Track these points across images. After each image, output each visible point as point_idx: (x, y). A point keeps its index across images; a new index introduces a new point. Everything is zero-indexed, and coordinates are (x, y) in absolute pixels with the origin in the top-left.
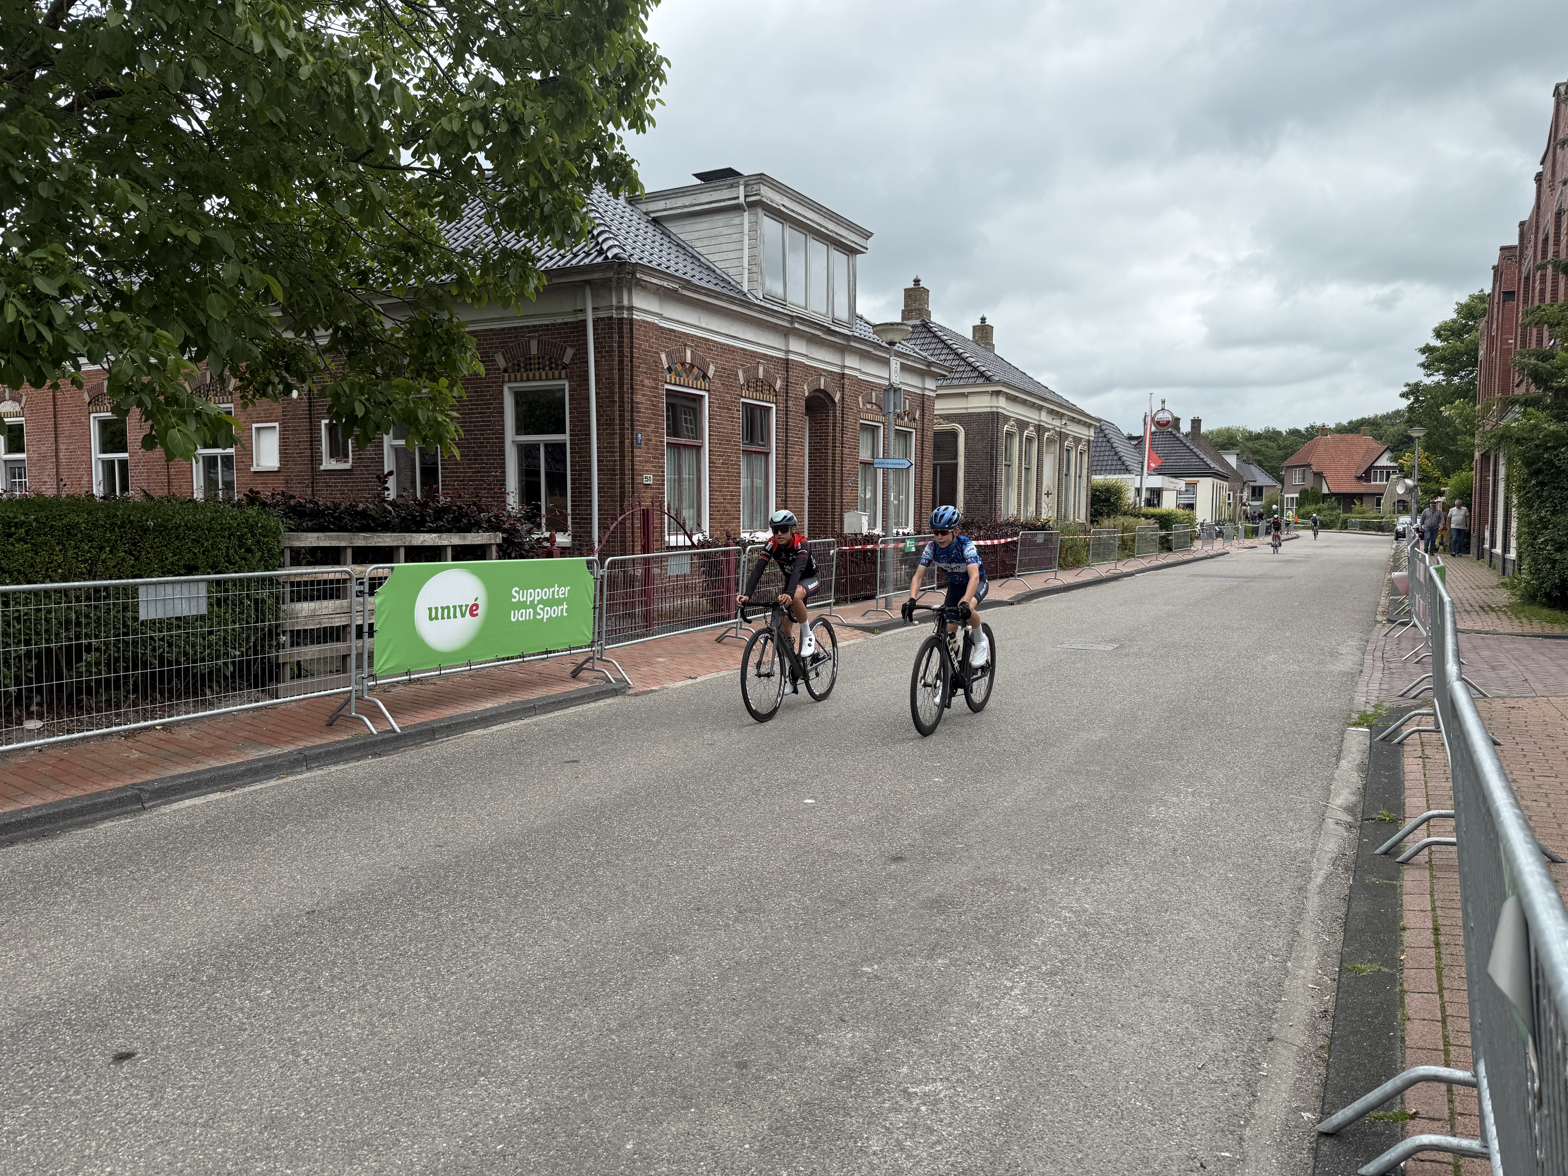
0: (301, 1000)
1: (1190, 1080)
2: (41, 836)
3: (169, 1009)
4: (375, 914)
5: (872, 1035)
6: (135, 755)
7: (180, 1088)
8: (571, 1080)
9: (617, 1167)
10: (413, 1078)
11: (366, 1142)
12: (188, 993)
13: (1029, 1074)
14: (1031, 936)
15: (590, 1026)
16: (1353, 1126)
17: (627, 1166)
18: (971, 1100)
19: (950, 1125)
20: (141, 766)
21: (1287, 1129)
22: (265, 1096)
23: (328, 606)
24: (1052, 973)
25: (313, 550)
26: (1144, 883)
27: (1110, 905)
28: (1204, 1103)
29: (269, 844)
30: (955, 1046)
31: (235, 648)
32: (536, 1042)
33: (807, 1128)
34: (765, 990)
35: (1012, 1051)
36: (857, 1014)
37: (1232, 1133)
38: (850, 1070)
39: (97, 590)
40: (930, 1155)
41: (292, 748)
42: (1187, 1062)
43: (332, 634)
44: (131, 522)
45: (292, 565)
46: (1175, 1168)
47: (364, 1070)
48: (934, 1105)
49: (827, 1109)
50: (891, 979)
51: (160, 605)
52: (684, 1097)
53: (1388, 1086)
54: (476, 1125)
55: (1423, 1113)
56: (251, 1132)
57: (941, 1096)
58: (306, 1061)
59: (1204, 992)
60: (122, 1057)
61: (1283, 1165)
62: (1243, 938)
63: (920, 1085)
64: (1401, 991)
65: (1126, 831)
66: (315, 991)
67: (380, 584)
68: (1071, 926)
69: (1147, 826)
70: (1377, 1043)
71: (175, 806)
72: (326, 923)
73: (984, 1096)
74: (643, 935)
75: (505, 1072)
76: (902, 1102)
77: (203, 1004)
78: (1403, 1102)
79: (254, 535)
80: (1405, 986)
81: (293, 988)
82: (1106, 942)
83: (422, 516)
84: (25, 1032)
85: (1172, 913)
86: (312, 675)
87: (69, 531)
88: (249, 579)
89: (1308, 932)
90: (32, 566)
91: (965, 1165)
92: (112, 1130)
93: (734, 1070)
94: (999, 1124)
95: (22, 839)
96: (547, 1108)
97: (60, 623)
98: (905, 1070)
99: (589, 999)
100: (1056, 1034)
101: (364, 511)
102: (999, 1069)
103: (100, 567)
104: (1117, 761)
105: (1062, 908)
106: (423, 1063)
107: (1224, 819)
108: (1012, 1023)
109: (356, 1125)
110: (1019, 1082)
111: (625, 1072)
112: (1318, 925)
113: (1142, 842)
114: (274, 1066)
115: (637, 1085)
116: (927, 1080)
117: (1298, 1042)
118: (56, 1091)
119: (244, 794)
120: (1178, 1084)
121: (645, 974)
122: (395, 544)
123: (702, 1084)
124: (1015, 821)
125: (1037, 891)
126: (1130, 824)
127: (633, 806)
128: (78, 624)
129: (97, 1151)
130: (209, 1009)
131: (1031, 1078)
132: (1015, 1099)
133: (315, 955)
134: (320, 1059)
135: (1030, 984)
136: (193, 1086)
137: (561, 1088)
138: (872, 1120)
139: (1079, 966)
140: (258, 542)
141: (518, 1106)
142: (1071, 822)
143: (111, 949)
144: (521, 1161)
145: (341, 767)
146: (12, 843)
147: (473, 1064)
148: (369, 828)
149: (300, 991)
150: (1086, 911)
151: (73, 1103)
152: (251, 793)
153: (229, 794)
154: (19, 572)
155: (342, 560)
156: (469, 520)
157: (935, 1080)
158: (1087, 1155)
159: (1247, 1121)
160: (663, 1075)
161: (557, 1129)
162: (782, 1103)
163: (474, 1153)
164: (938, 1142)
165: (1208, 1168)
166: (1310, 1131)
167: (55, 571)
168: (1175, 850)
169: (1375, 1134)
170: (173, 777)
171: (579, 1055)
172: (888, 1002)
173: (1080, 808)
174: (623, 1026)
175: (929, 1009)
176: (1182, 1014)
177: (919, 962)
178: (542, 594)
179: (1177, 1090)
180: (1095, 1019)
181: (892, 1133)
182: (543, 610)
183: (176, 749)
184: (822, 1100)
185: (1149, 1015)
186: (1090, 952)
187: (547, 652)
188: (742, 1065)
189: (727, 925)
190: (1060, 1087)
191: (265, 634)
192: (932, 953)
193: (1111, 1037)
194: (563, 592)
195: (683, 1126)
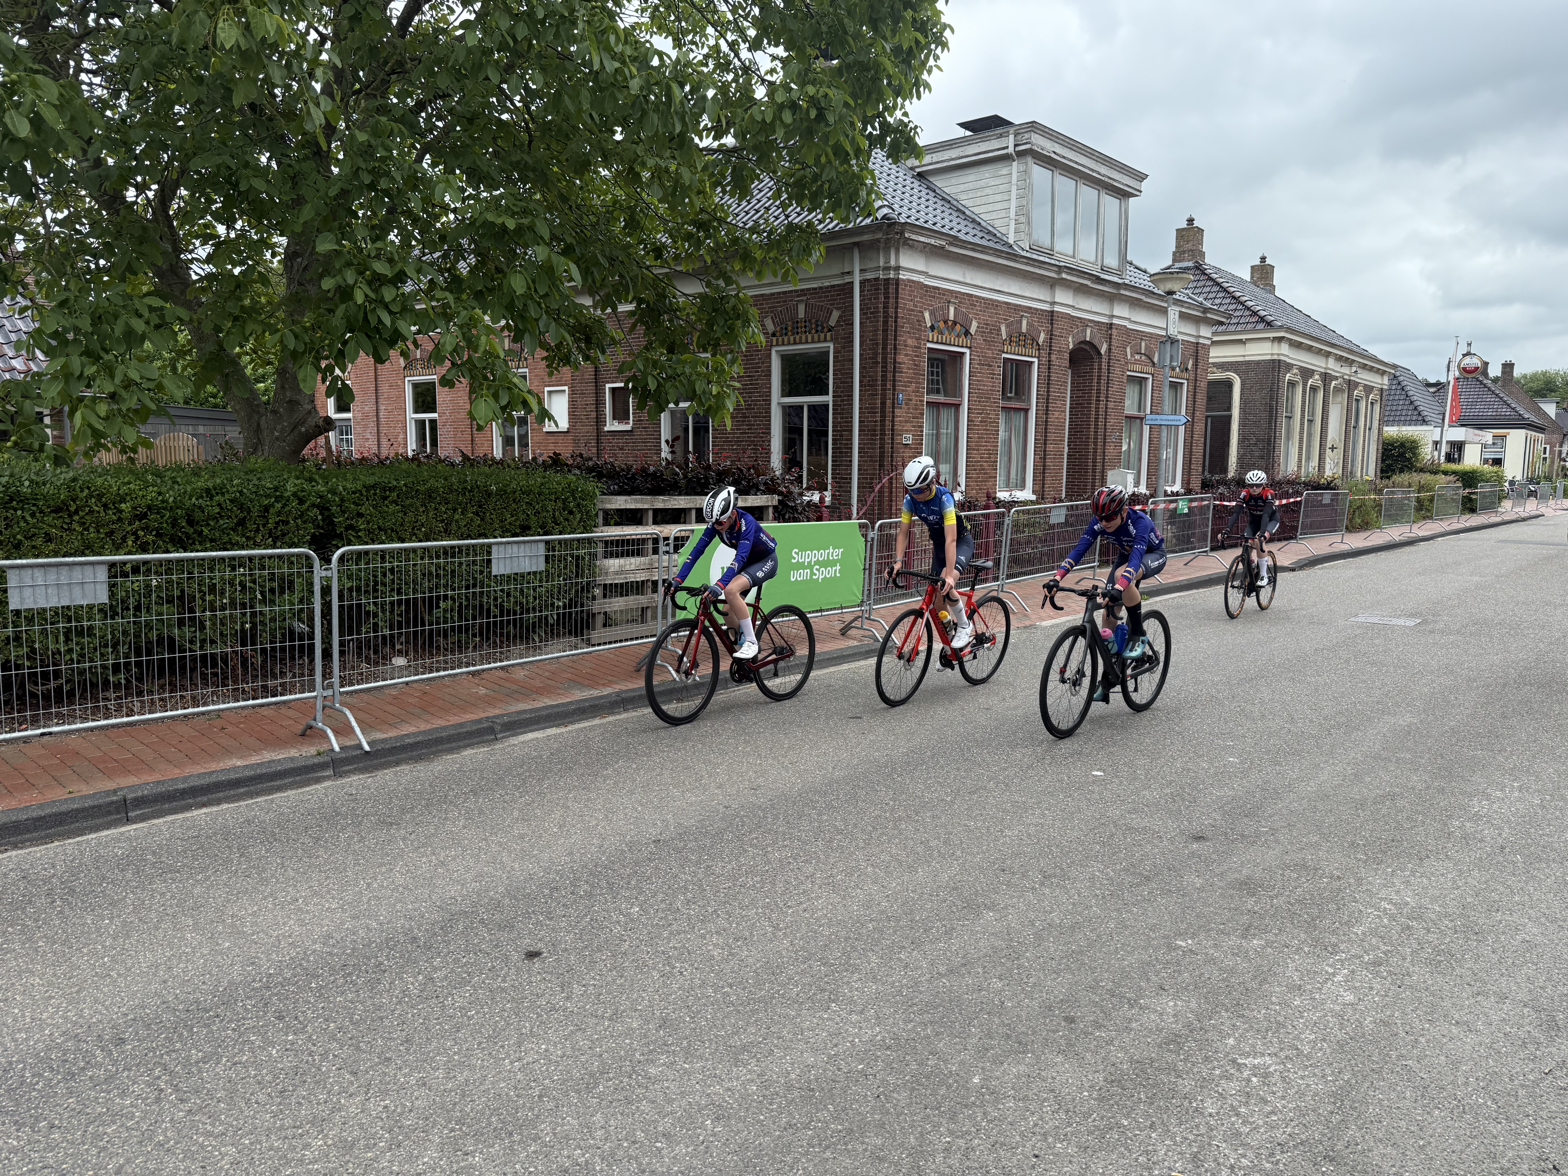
0: (665, 919)
1: (1536, 1083)
2: (419, 759)
5: (1193, 1005)
6: (483, 691)
7: (584, 986)
8: (913, 1015)
9: (968, 1098)
11: (744, 1048)
12: (572, 905)
13: (1360, 1059)
14: (1349, 924)
15: (921, 968)
17: (977, 1098)
18: (1302, 1078)
19: (1283, 1098)
20: (489, 701)
23: (632, 562)
24: (1377, 963)
25: (620, 512)
26: (1469, 879)
27: (1434, 899)
28: (1554, 1108)
29: (608, 777)
30: (1278, 1023)
31: (559, 599)
32: (874, 978)
33: (1141, 1084)
34: (1081, 952)
35: (1340, 1035)
36: (1176, 984)
38: (1176, 1035)
39: (453, 547)
40: (1266, 1123)
41: (607, 691)
42: (1531, 1066)
43: (637, 589)
44: (478, 487)
45: (604, 525)
46: (1526, 1167)
48: (1265, 1078)
49: (1159, 1069)
50: (1206, 954)
51: (508, 561)
52: (1020, 1043)
54: (836, 1046)
56: (649, 1029)
57: (1271, 1069)
58: (681, 973)
59: (1546, 998)
60: (532, 955)
63: (1248, 1057)
65: (1445, 825)
66: (675, 912)
67: (683, 545)
68: (1392, 918)
69: (1469, 820)
71: (522, 738)
72: (671, 851)
73: (1315, 1075)
74: (956, 889)
75: (851, 1001)
76: (1232, 1071)
77: (586, 915)
79: (575, 499)
81: (656, 907)
82: (1431, 937)
83: (706, 478)
84: (451, 926)
86: (616, 625)
87: (430, 495)
88: (573, 540)
90: (402, 525)
91: (1303, 1137)
92: (539, 1015)
93: (1063, 1024)
94: (1334, 1103)
95: (406, 761)
96: (896, 1038)
97: (424, 575)
98: (1231, 1041)
99: (916, 944)
100: (1386, 1024)
101: (655, 473)
102: (1328, 1051)
103: (454, 527)
104: (1430, 749)
105: (1381, 899)
106: (779, 984)
107: (1557, 818)
109: (733, 1033)
110: (1351, 1065)
111: (960, 1014)
113: (1465, 837)
114: (656, 974)
115: (974, 1026)
116: (1256, 1053)
118: (487, 978)
119: (575, 730)
120: (1522, 1086)
121: (963, 926)
122: (688, 506)
123: (1034, 1033)
124: (1321, 807)
125: (1352, 881)
126: (1450, 817)
127: (922, 765)
128: (438, 576)
129: (531, 1031)
130: (592, 919)
131: (1363, 1064)
132: (1348, 1081)
134: (692, 973)
135: (1353, 972)
136: (594, 985)
137: (905, 1021)
138: (1204, 1084)
139: (1404, 959)
140: (578, 505)
141: (869, 1032)
142: (1384, 811)
143: (501, 862)
144: (883, 1080)
146: (398, 764)
147: (823, 990)
148: (689, 767)
149: (663, 911)
150: (1407, 904)
151: (503, 990)
152: (580, 730)
153: (563, 730)
154: (392, 530)
155: (644, 521)
156: (748, 482)
157: (1263, 1055)
158: (1430, 1143)
160: (996, 1020)
161: (908, 1058)
162: (1113, 1059)
163: (839, 1069)
164: (1273, 1112)
165: (1562, 1171)
167: (420, 530)
168: (1503, 848)
170: (518, 713)
171: (916, 994)
172: (1207, 976)
173: (1393, 797)
174: (951, 971)
175: (1249, 986)
176: (1523, 1017)
177: (1234, 941)
178: (818, 556)
179: (1522, 1092)
180: (1426, 1013)
181: (1225, 1098)
182: (818, 570)
183: (515, 687)
184: (1152, 1061)
185: (1486, 1015)
186: (1415, 946)
187: (821, 611)
188: (1071, 1020)
189: (1033, 888)
190: (1394, 1075)
191: (582, 588)
192: (1246, 932)
193: (1446, 1032)
194: (836, 553)
195: (1022, 1068)
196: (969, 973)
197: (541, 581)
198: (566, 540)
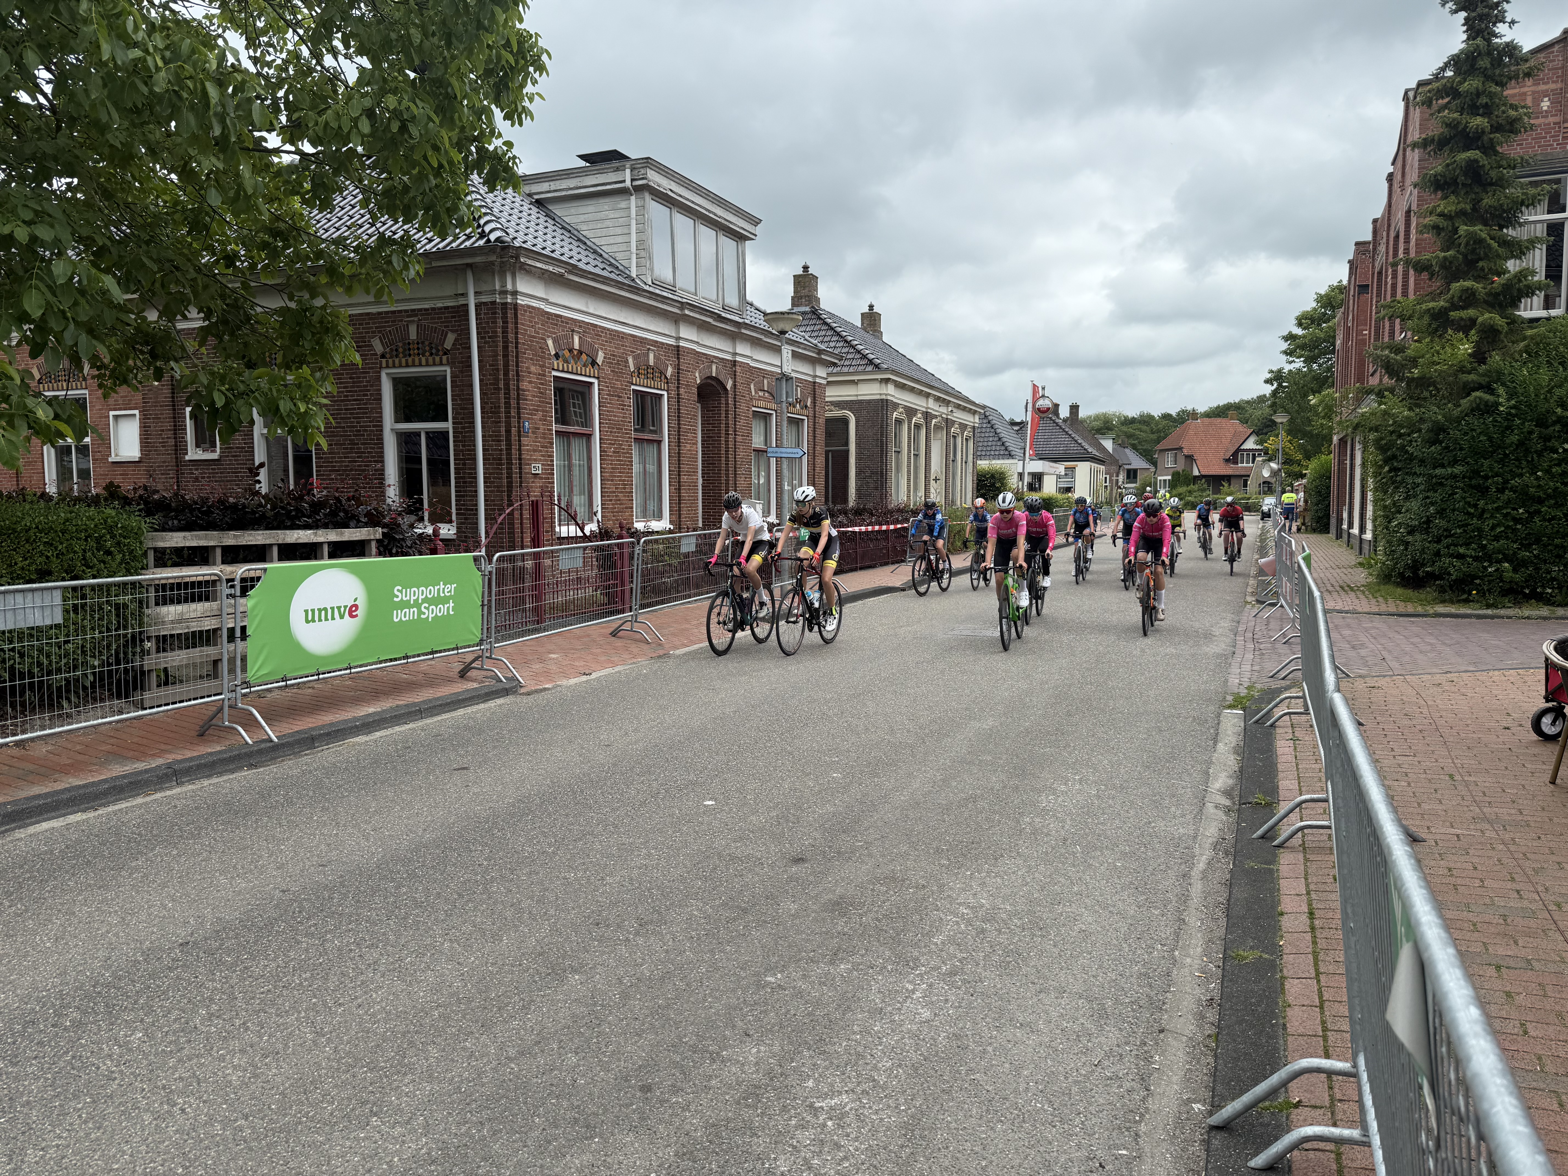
0: (175, 1042)
1: (1087, 1077)
3: (28, 1059)
4: (255, 943)
5: (776, 1048)
7: (43, 1149)
8: (469, 1115)
10: (300, 1123)
12: (49, 1041)
13: (933, 1080)
14: (929, 935)
15: (488, 1055)
16: (1242, 1119)
18: (876, 1112)
19: (856, 1139)
21: (1179, 1123)
22: (138, 1152)
23: (197, 609)
24: (952, 973)
25: (179, 551)
27: (1005, 899)
28: (1101, 1101)
29: (137, 869)
30: (858, 1054)
31: (94, 657)
32: (430, 1076)
33: (714, 1152)
34: (668, 1006)
35: (915, 1057)
36: (762, 1027)
37: (1128, 1129)
38: (756, 1087)
40: (837, 1172)
41: (160, 761)
42: (1083, 1059)
43: (201, 638)
45: (156, 566)
46: (1075, 1170)
47: (246, 1117)
48: (840, 1119)
49: (733, 1130)
50: (794, 988)
51: (9, 615)
52: (587, 1127)
53: (1275, 1079)
54: (369, 1171)
55: (1305, 1102)
57: (847, 1109)
58: (183, 1110)
59: (1098, 986)
61: (1177, 1159)
62: (1132, 928)
63: (826, 1098)
64: (1282, 977)
65: (1018, 821)
66: (190, 1032)
67: (252, 586)
69: (1038, 815)
70: (1262, 1031)
71: (31, 830)
72: (201, 955)
73: (889, 1106)
74: (540, 954)
75: (399, 1110)
76: (808, 1118)
77: (67, 1053)
78: (1287, 1092)
79: (113, 537)
80: (1285, 971)
81: (166, 1029)
82: (1002, 939)
83: (297, 511)
85: (1064, 905)
86: (181, 682)
88: (109, 585)
89: (1194, 920)
93: (639, 1094)
94: (905, 1135)
98: (810, 1084)
99: (485, 1026)
100: (958, 1037)
101: (235, 505)
102: (903, 1077)
104: (1007, 750)
105: (960, 904)
106: (310, 1104)
107: (1110, 806)
108: (915, 1027)
110: (923, 1089)
111: (525, 1103)
112: (1202, 911)
113: (1034, 832)
114: (147, 1118)
115: (538, 1116)
116: (833, 1093)
117: (1187, 1032)
119: (108, 814)
120: (1076, 1082)
121: (543, 996)
122: (268, 542)
123: (606, 1111)
124: (912, 816)
125: (935, 888)
126: (1022, 814)
130: (73, 1057)
131: (935, 1085)
132: (920, 1108)
133: (190, 992)
134: (199, 1108)
135: (931, 985)
136: (58, 1146)
137: (459, 1124)
138: (778, 1139)
139: (978, 965)
140: (118, 543)
141: (413, 1146)
142: (967, 814)
145: (214, 780)
148: (246, 848)
149: (175, 1032)
150: (982, 906)
152: (115, 813)
153: (91, 814)
155: (211, 560)
156: (347, 515)
157: (840, 1093)
158: (991, 1162)
159: (1142, 1116)
160: (565, 1104)
162: (687, 1127)
164: (845, 1158)
165: (1107, 1168)
166: (1201, 1123)
168: (1065, 839)
169: (1261, 1125)
170: (27, 799)
171: (477, 1088)
172: (792, 1012)
173: (975, 799)
174: (522, 1053)
175: (833, 1017)
176: (1077, 1009)
177: (822, 968)
178: (426, 592)
179: (1075, 1089)
180: (995, 1019)
181: (799, 1151)
182: (427, 609)
183: (31, 767)
184: (728, 1120)
185: (1047, 1012)
186: (988, 949)
187: (432, 653)
188: (646, 1089)
189: (628, 940)
190: (963, 1092)
191: (127, 641)
192: (834, 959)
193: (1010, 1037)
194: (449, 589)
195: (587, 1158)
196: (542, 1051)
197: (68, 635)
198: (100, 586)
